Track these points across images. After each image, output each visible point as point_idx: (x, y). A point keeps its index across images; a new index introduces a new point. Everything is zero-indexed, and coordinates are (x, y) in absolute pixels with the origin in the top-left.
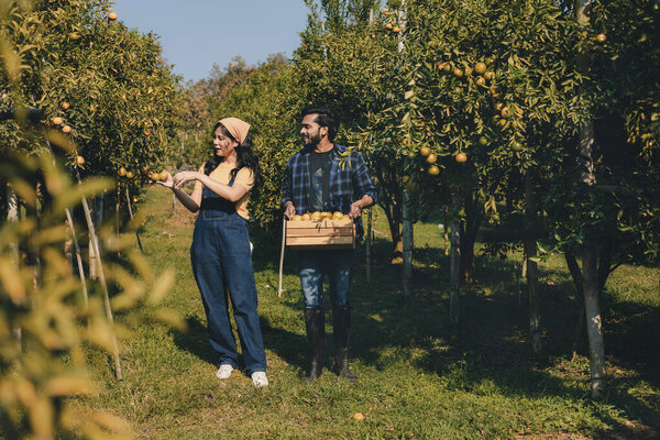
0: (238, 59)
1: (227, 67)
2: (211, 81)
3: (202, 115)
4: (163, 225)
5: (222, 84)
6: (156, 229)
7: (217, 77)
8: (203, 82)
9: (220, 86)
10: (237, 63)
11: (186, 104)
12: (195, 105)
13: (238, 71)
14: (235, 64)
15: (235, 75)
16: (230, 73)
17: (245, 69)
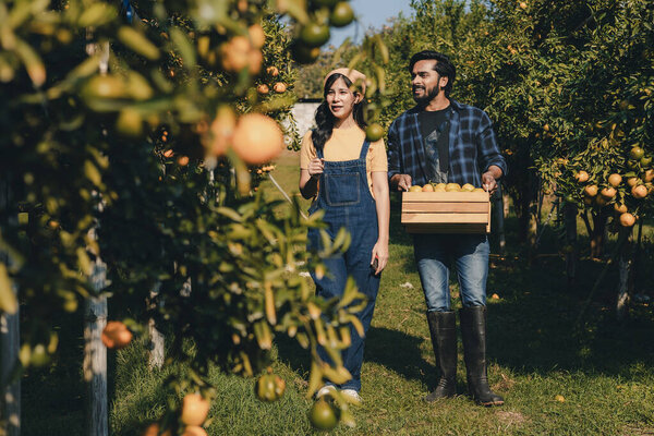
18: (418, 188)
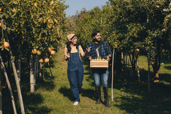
0: (84, 8)
1: (81, 11)
2: (76, 16)
3: (73, 26)
4: (61, 64)
5: (79, 16)
6: (59, 66)
7: (77, 14)
8: (73, 16)
9: (79, 17)
10: (84, 10)
11: (68, 23)
12: (71, 23)
13: (84, 12)
14: (83, 10)
15: (83, 14)
16: (82, 13)
17: (86, 12)
18: (93, 60)
